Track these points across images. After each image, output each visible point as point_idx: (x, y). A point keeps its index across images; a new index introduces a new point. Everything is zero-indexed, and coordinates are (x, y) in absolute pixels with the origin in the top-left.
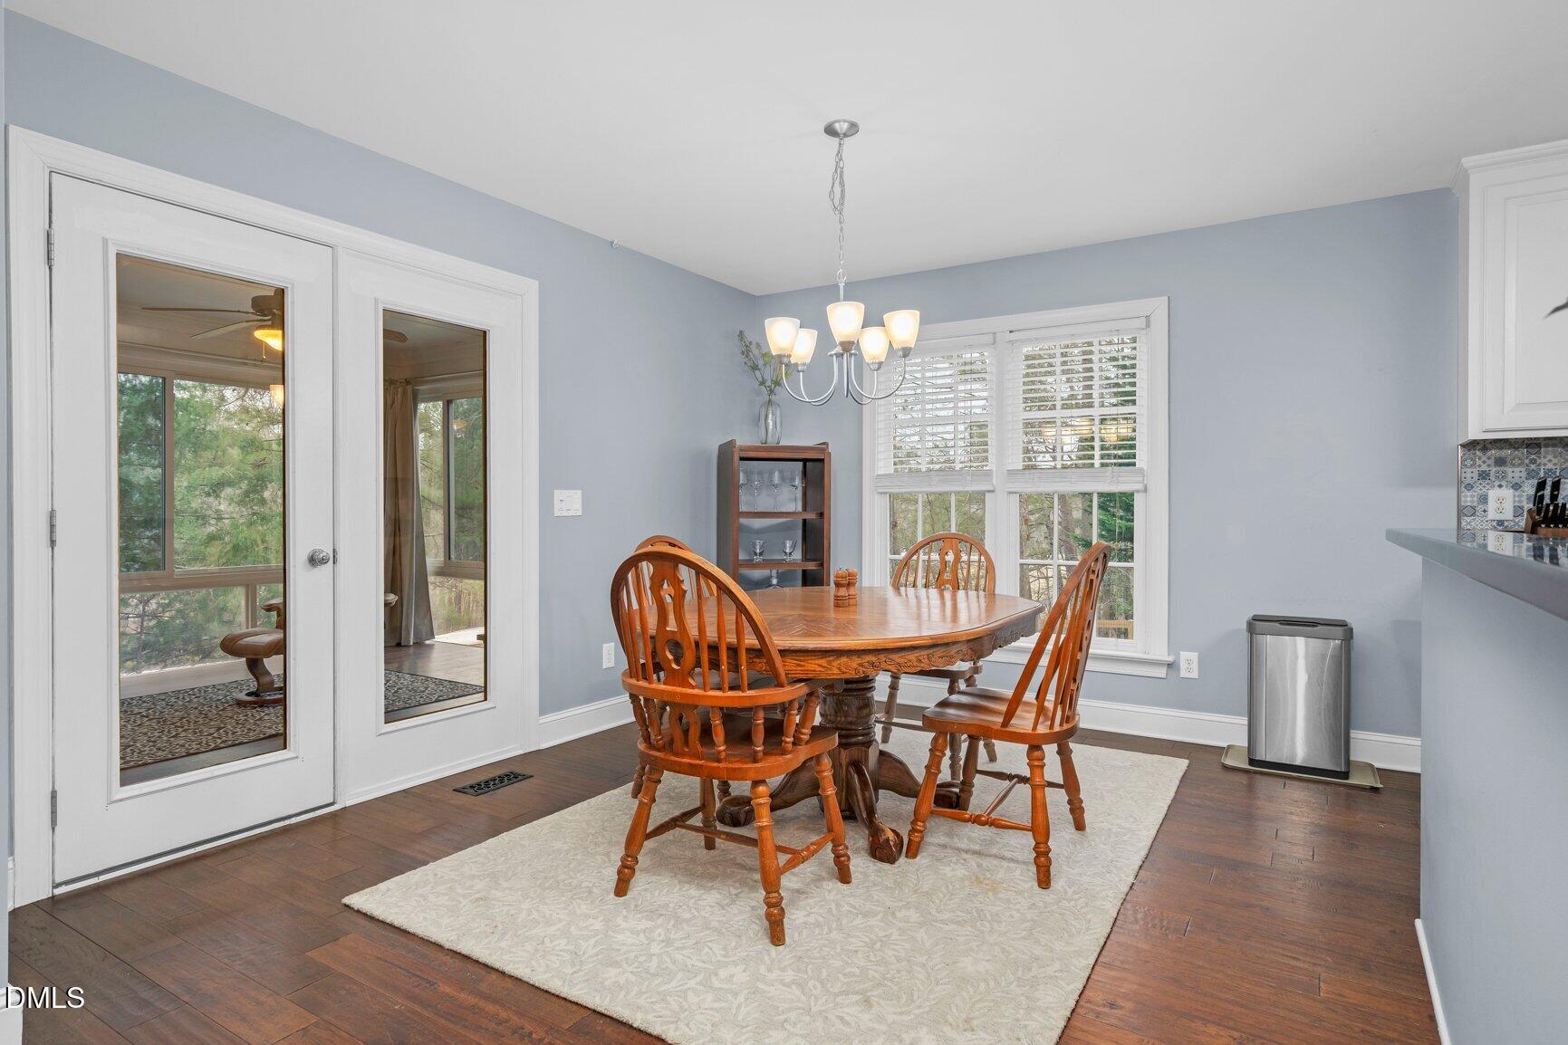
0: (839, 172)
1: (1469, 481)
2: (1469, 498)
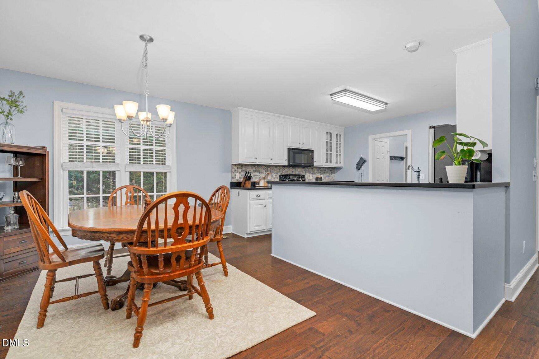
0: (146, 54)
1: (233, 172)
2: (233, 175)
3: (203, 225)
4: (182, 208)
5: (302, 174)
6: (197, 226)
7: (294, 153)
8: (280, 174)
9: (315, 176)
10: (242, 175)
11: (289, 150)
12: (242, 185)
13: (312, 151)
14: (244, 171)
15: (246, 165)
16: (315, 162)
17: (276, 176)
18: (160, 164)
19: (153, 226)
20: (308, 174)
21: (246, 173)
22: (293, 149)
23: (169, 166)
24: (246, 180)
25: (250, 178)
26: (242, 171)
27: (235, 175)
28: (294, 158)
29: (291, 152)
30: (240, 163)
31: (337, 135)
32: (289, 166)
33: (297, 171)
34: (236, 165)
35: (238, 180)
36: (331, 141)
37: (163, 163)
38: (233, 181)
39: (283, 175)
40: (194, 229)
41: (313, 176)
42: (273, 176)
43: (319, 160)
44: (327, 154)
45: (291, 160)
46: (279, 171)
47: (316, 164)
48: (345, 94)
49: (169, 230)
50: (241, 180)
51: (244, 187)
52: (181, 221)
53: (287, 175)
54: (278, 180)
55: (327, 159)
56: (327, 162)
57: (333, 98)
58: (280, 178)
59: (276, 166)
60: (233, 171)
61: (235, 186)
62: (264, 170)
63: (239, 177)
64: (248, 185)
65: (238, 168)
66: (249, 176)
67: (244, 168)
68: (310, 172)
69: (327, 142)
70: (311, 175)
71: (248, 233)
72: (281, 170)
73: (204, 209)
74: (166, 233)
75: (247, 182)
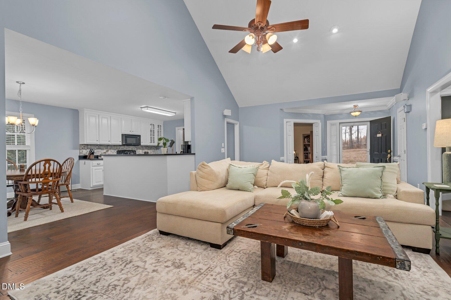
3: (57, 173)
4: (47, 165)
5: (134, 150)
6: (55, 174)
7: (126, 137)
8: (117, 150)
9: (144, 151)
10: (88, 151)
11: (122, 135)
12: (88, 157)
13: (140, 136)
14: (89, 148)
15: (91, 145)
16: (142, 142)
17: (114, 151)
18: (21, 144)
19: (34, 173)
20: (139, 150)
21: (91, 150)
22: (125, 135)
23: (28, 146)
24: (90, 154)
25: (93, 153)
26: (88, 148)
27: (83, 151)
28: (126, 140)
29: (124, 137)
30: (85, 143)
31: (158, 126)
32: (123, 145)
33: (130, 148)
34: (83, 145)
35: (84, 154)
36: (154, 130)
37: (24, 143)
38: (81, 155)
39: (119, 151)
40: (53, 175)
41: (142, 151)
42: (112, 151)
43: (145, 141)
44: (151, 137)
45: (124, 142)
46: (117, 149)
47: (142, 144)
48: (147, 109)
49: (41, 174)
50: (87, 154)
51: (89, 159)
52: (47, 170)
53: (123, 151)
54: (116, 154)
55: (151, 140)
56: (151, 142)
57: (142, 110)
58: (117, 153)
59: (114, 145)
60: (81, 148)
61: (83, 158)
62: (105, 148)
63: (86, 152)
64: (92, 157)
65: (84, 147)
66: (93, 151)
67: (89, 147)
68: (140, 149)
69: (151, 131)
70: (141, 151)
71: (91, 186)
72: (118, 147)
73: (58, 166)
74: (39, 176)
75: (91, 155)
